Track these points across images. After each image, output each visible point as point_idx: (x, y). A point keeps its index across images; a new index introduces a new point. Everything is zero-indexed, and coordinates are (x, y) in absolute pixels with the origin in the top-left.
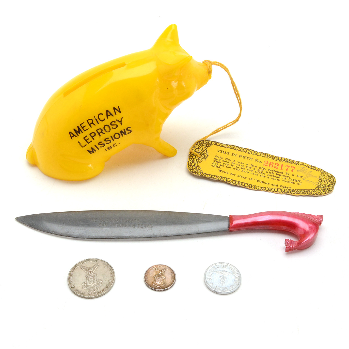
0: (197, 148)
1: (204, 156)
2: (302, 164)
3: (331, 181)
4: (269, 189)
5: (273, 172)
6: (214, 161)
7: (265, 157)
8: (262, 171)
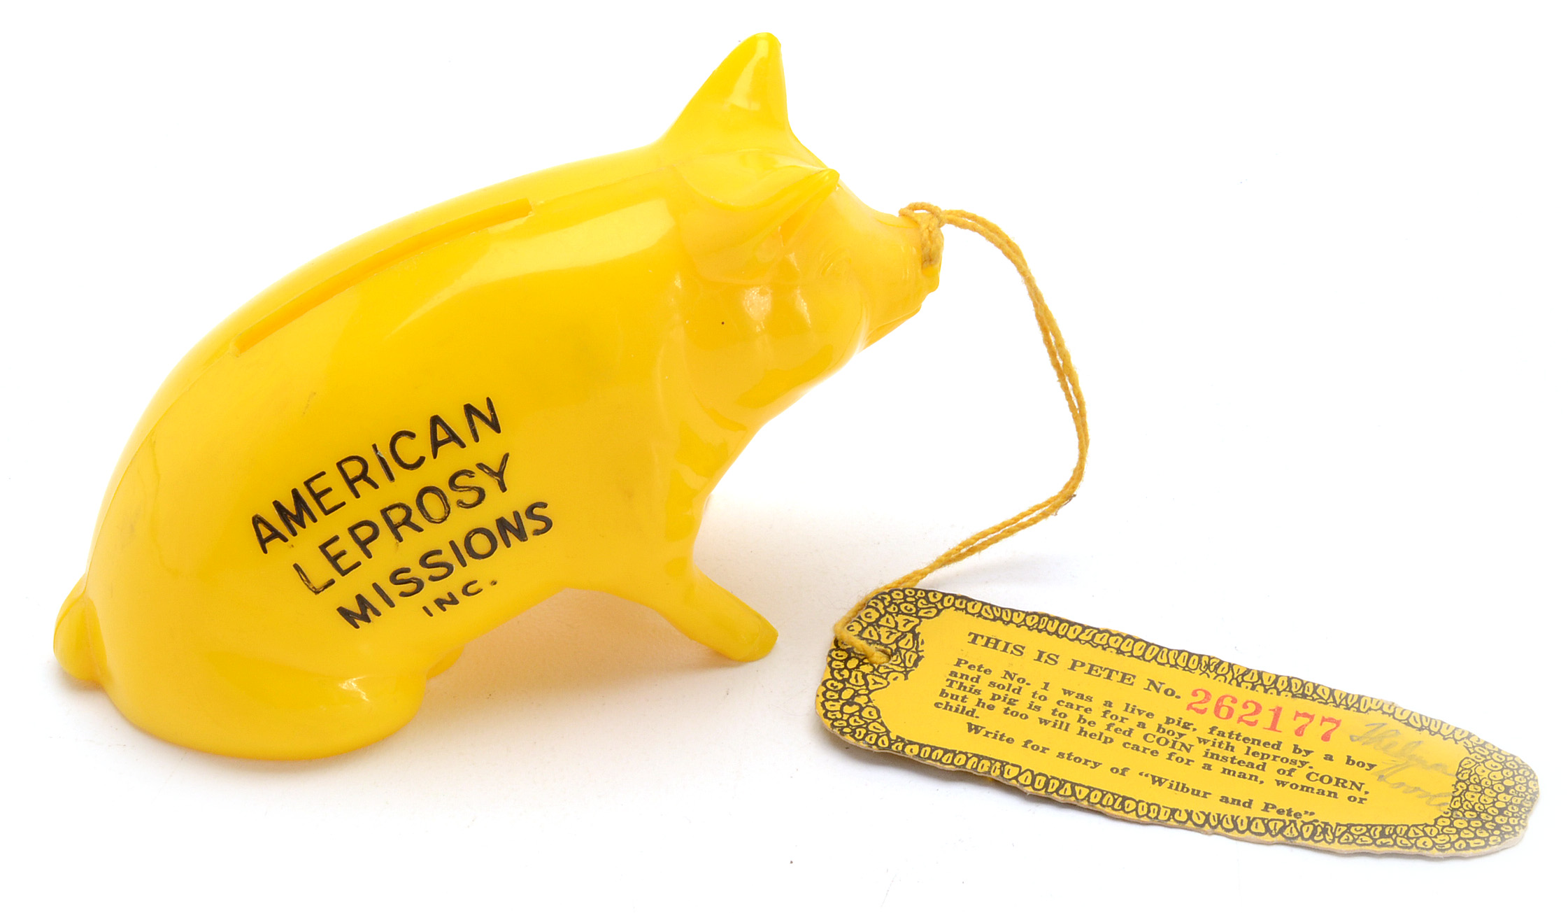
0: (869, 624)
1: (904, 661)
2: (1374, 707)
3: (1517, 788)
4: (1207, 821)
5: (1233, 742)
6: (950, 686)
7: (1198, 671)
8: (1177, 735)
